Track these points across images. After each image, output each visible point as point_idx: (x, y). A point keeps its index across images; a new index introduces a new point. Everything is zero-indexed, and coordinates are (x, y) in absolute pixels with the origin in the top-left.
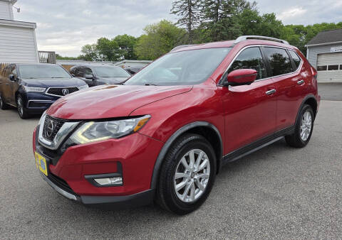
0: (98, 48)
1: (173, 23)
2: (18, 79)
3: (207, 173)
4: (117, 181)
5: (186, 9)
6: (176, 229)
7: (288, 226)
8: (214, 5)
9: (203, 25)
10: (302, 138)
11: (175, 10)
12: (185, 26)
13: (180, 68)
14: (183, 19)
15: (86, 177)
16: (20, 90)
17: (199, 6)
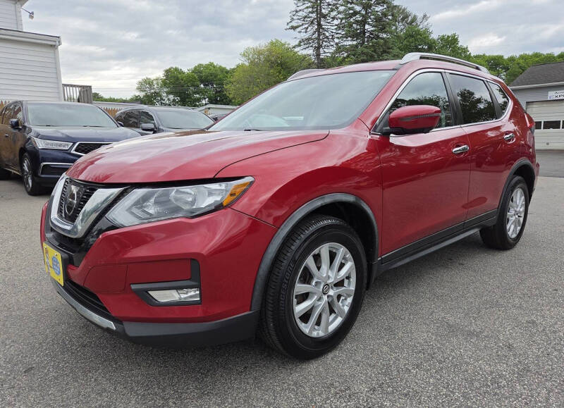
0: (165, 84)
1: (291, 46)
2: (25, 127)
3: (351, 286)
4: (192, 294)
5: (312, 23)
6: (295, 384)
7: (494, 381)
8: (359, 18)
9: (339, 49)
10: (510, 233)
11: (294, 24)
12: (310, 51)
13: (302, 118)
14: (308, 39)
15: (133, 287)
16: (28, 147)
17: (334, 18)
